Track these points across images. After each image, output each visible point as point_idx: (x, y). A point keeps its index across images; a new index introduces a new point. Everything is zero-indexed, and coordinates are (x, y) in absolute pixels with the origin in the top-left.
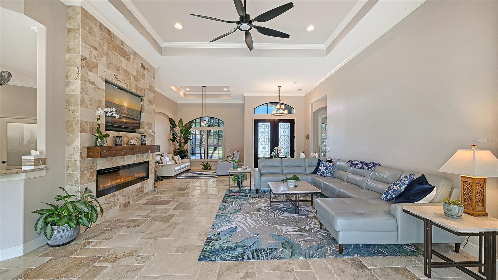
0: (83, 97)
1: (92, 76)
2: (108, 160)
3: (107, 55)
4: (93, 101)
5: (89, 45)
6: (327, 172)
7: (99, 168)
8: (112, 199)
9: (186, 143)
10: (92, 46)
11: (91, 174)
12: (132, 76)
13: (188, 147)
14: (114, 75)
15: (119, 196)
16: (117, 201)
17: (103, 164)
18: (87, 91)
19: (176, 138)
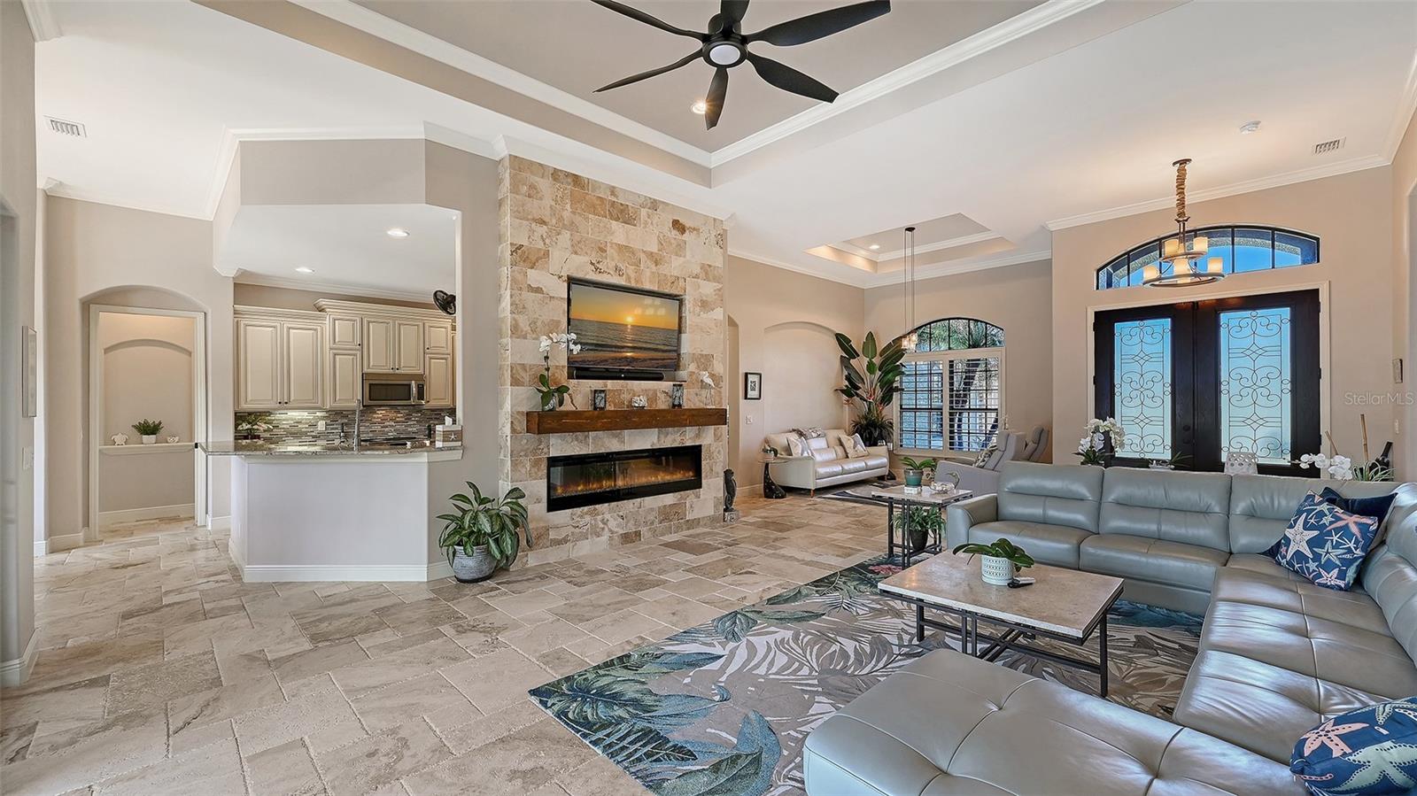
0: (514, 319)
1: (535, 277)
2: (577, 440)
3: (572, 226)
4: (539, 323)
5: (528, 220)
6: (1317, 557)
7: (553, 453)
8: (588, 518)
9: (887, 399)
10: (534, 220)
11: (536, 463)
12: (643, 256)
13: (891, 412)
14: (592, 263)
15: (607, 516)
16: (602, 526)
17: (562, 446)
18: (524, 308)
19: (858, 388)
